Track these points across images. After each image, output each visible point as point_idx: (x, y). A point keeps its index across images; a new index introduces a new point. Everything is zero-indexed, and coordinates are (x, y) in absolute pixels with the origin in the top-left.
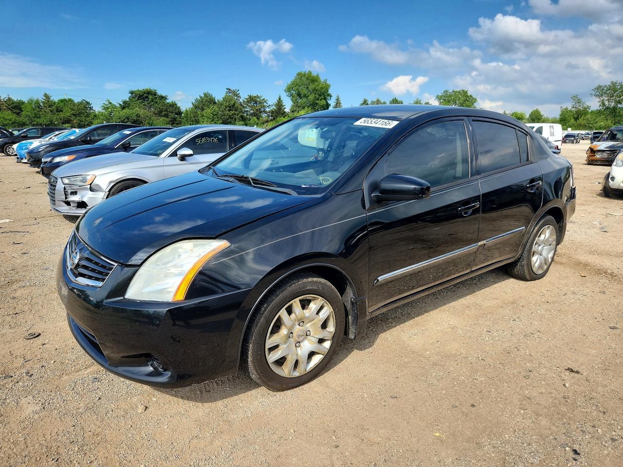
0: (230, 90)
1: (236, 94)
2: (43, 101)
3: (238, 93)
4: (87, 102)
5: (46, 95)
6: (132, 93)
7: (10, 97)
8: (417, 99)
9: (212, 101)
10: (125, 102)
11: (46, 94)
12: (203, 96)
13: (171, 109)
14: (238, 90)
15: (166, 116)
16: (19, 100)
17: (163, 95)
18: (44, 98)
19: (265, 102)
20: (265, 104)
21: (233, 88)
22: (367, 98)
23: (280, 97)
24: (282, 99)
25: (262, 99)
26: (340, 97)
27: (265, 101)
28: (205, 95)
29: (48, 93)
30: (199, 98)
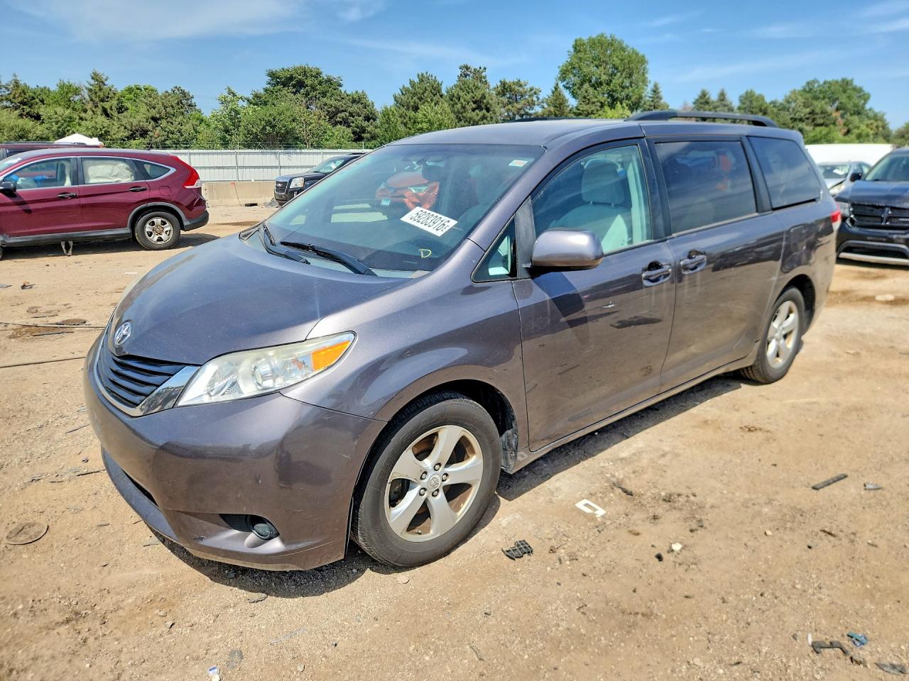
0: (467, 68)
1: (479, 75)
2: (91, 87)
3: (484, 74)
4: (183, 93)
5: (95, 77)
6: (272, 75)
7: (18, 78)
9: (436, 90)
10: (257, 96)
11: (95, 74)
12: (417, 80)
13: (355, 108)
14: (485, 69)
15: (345, 122)
16: (42, 86)
17: (333, 77)
18: (92, 82)
19: (535, 93)
21: (474, 65)
22: (708, 89)
23: (557, 85)
25: (527, 87)
26: (659, 86)
28: (422, 79)
29: (99, 71)
30: (407, 85)
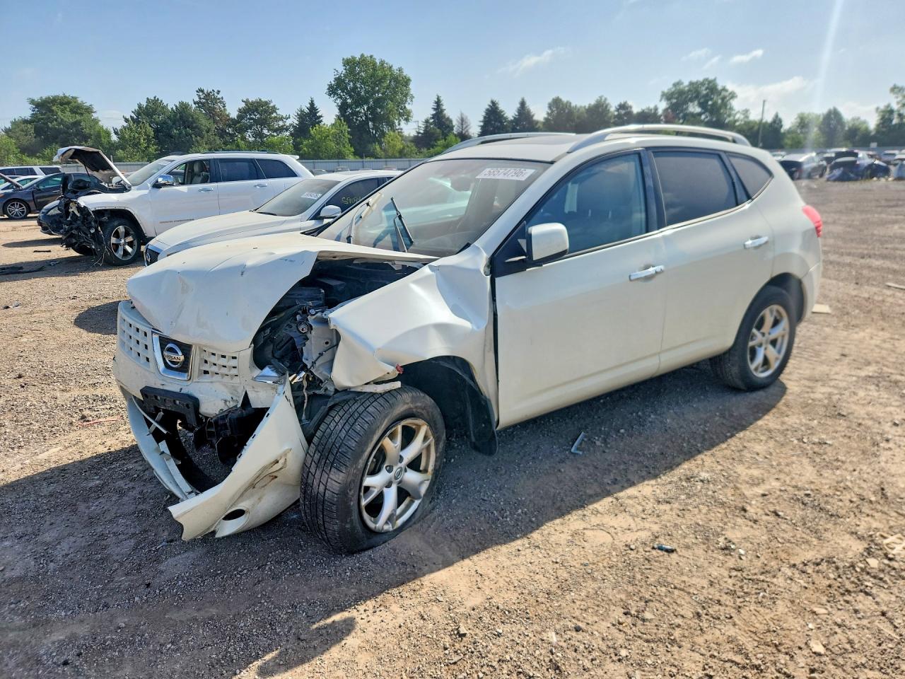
0: (203, 92)
1: (215, 98)
3: (219, 96)
6: (35, 103)
8: (601, 97)
12: (144, 103)
14: (218, 92)
20: (274, 115)
23: (312, 101)
24: (317, 105)
25: (269, 106)
26: (441, 99)
27: (274, 109)
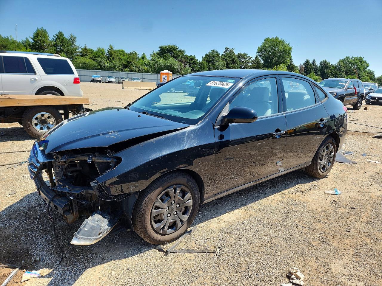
2: (109, 50)
4: (136, 53)
5: (111, 46)
6: (161, 48)
7: (86, 46)
9: (218, 55)
13: (191, 61)
14: (234, 49)
16: (91, 48)
17: (183, 50)
18: (110, 48)
19: (250, 58)
28: (213, 51)
29: (112, 45)
30: (208, 53)
